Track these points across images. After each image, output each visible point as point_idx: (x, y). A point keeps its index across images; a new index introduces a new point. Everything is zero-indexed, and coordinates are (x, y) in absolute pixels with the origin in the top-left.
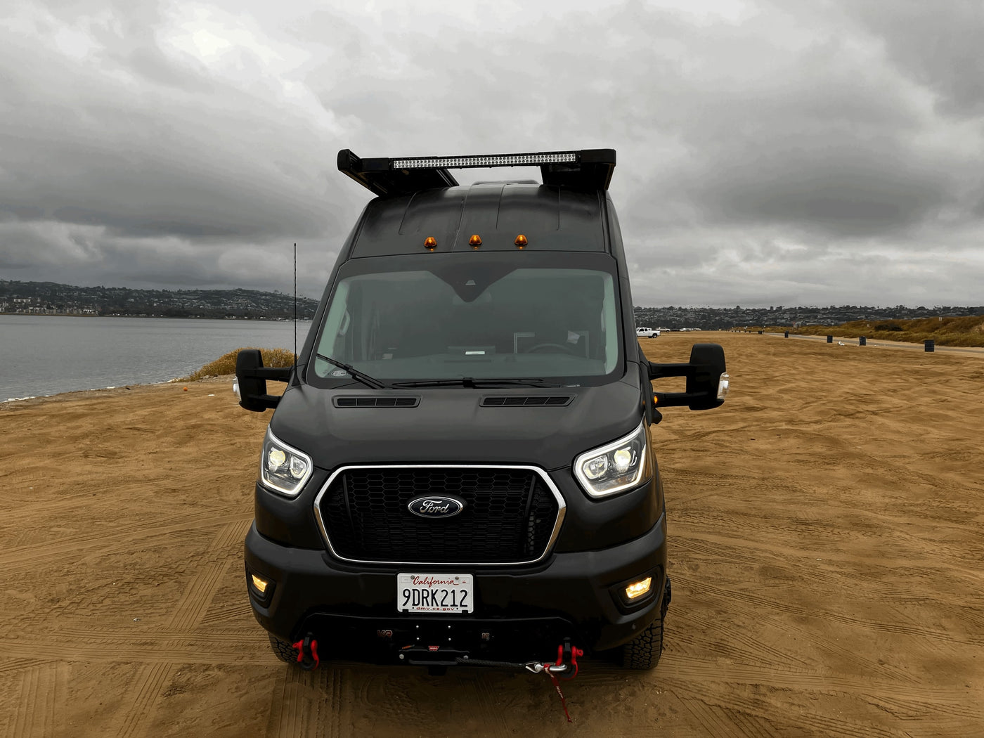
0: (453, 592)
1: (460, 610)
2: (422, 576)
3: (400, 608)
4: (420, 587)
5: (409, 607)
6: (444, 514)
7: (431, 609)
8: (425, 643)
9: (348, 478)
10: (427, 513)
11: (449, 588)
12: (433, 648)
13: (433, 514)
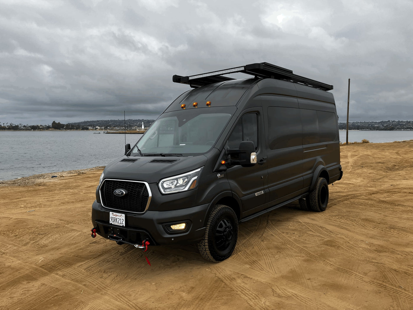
0: (121, 219)
1: (122, 225)
2: (114, 213)
3: (110, 222)
4: (114, 217)
5: (112, 222)
6: (120, 195)
7: (116, 224)
8: (114, 234)
9: (106, 182)
10: (117, 194)
11: (120, 218)
12: (115, 235)
13: (118, 195)
